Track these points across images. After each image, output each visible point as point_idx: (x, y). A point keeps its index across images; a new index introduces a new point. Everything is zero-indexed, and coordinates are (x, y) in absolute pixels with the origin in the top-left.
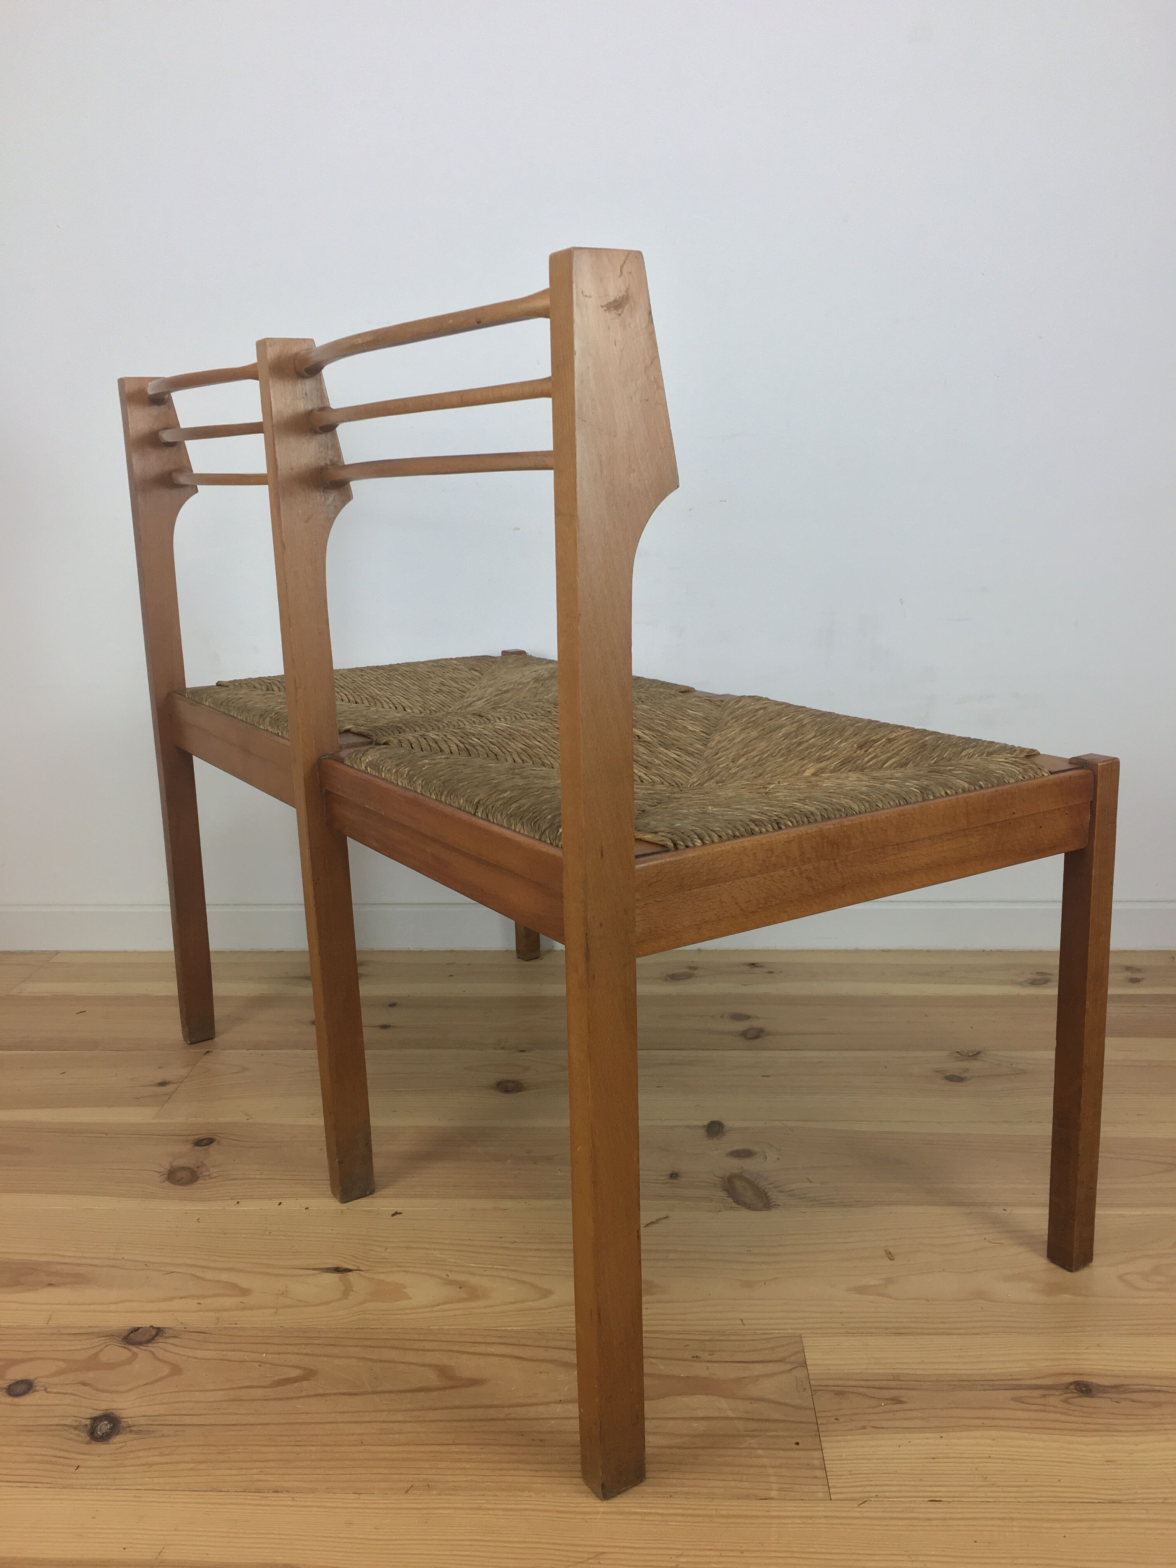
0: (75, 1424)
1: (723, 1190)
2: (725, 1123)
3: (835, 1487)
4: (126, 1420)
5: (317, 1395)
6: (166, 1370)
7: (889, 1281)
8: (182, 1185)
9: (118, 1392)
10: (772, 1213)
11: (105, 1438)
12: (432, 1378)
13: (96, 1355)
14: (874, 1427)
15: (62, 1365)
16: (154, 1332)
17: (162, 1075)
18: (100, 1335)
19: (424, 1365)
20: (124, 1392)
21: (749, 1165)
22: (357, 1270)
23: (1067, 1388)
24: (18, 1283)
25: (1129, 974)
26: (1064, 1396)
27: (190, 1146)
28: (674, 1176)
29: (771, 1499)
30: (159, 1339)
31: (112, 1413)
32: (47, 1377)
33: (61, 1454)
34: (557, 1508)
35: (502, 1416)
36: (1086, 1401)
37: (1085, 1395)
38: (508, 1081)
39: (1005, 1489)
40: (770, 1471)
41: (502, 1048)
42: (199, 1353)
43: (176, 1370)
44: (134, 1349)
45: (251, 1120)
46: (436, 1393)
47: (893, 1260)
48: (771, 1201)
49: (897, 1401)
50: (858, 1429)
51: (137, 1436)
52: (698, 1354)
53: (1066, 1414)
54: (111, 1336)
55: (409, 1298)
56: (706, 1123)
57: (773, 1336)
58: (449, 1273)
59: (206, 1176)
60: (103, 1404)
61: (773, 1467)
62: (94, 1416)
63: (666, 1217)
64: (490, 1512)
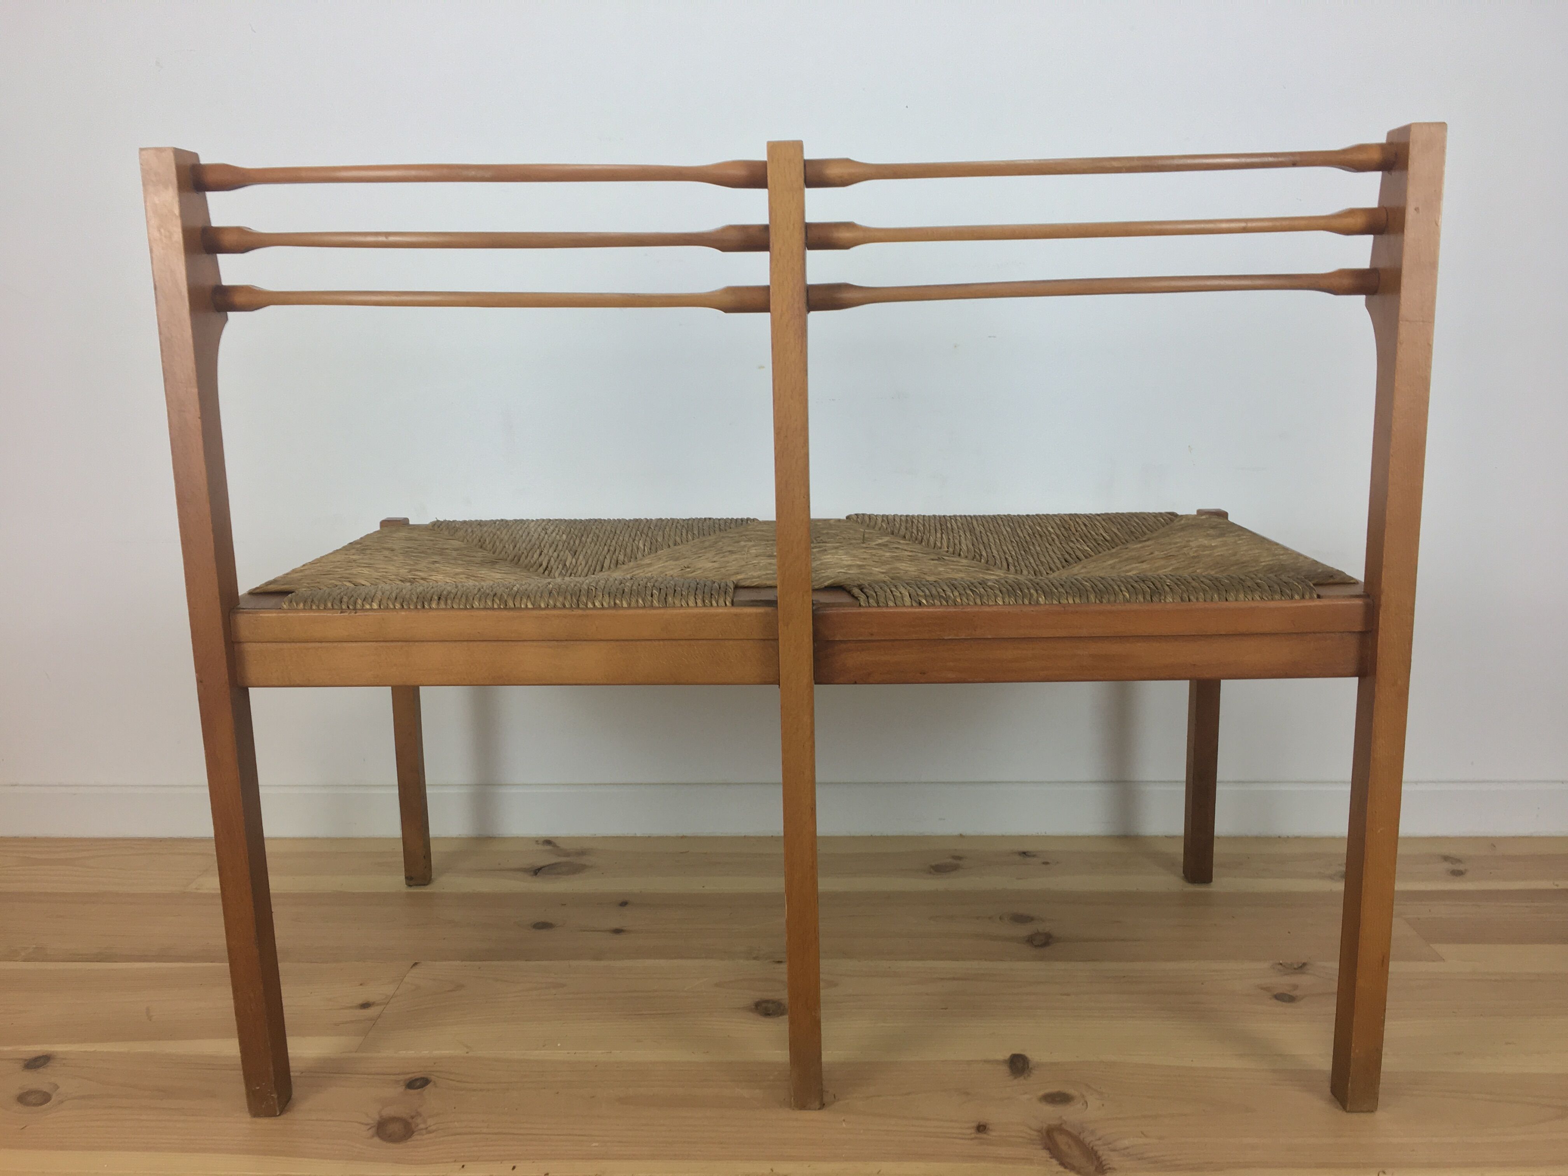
1: (1045, 1149)
2: (1029, 1056)
8: (395, 1141)
17: (365, 995)
21: (1070, 1114)
25: (1448, 866)
27: (401, 1089)
28: (981, 1128)
38: (767, 1001)
41: (755, 958)
45: (470, 1054)
48: (1105, 1163)
56: (1007, 1055)
59: (422, 1129)
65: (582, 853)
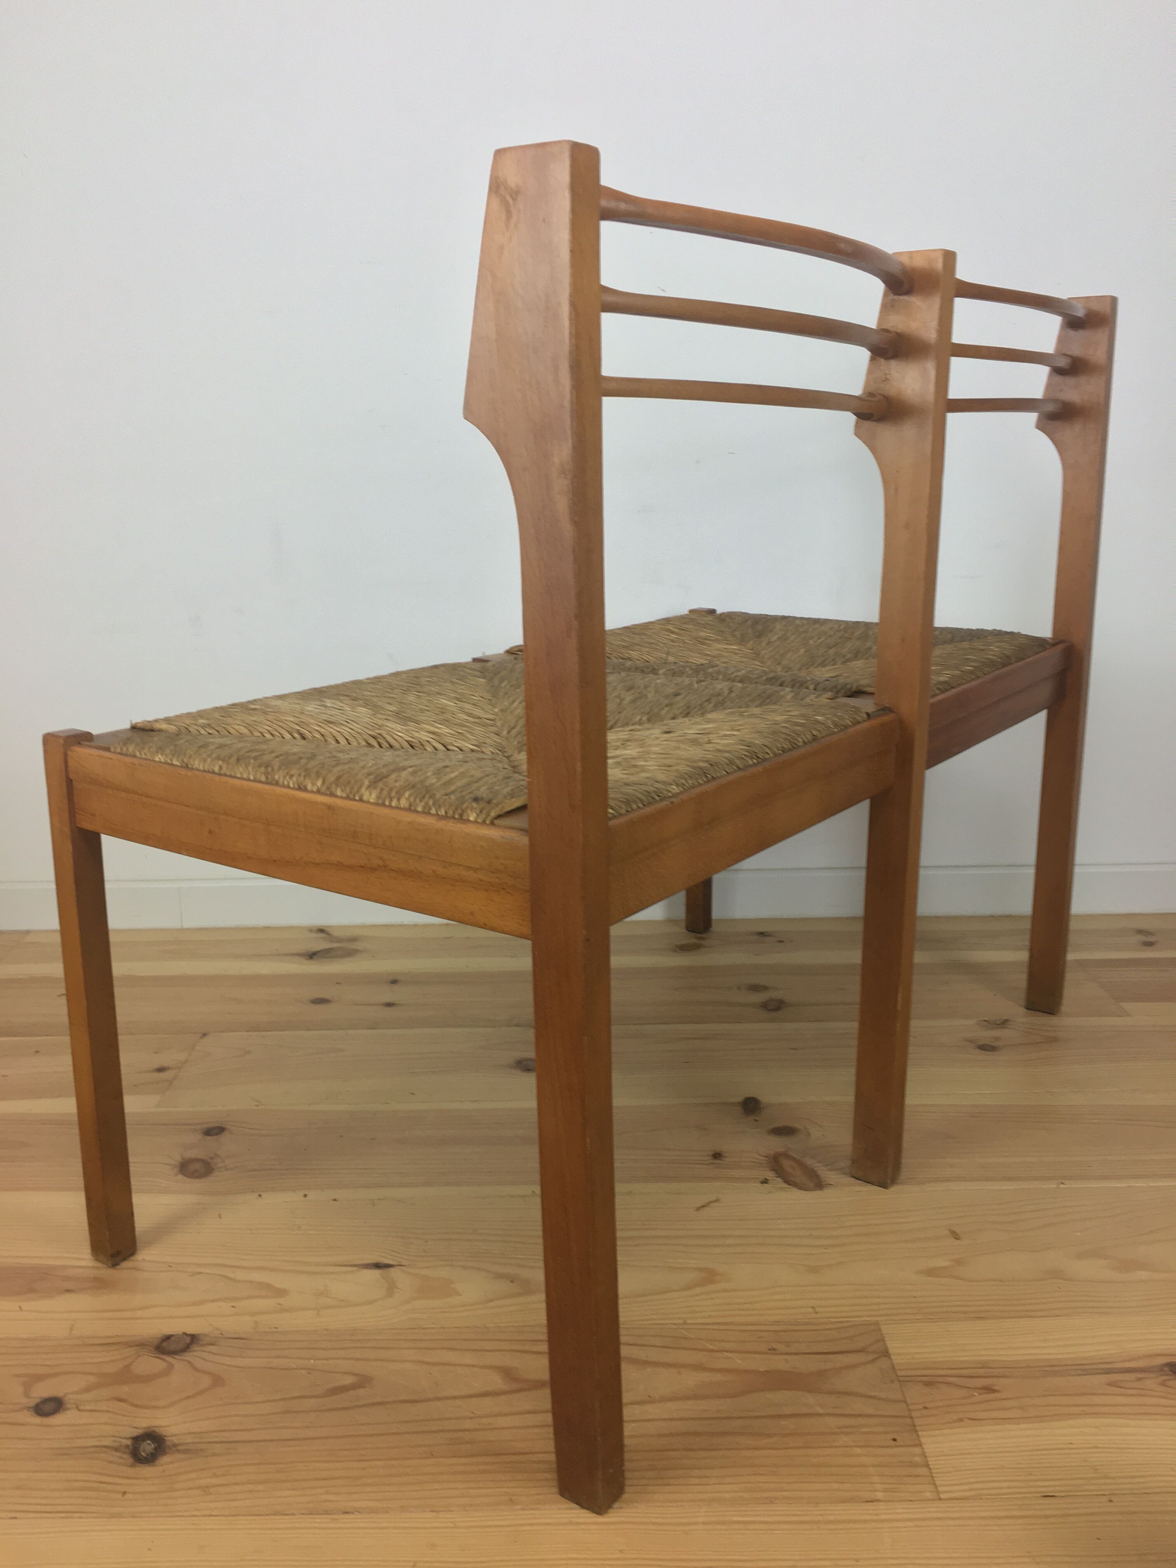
0: (115, 1445)
1: (773, 1170)
2: (760, 1098)
3: (941, 1485)
4: (171, 1438)
5: (373, 1404)
6: (206, 1381)
7: (959, 1262)
8: (197, 1177)
9: (155, 1407)
10: (827, 1192)
11: (150, 1459)
12: (497, 1382)
13: (127, 1368)
14: (971, 1419)
15: (92, 1379)
16: (188, 1340)
17: (162, 1060)
18: (128, 1345)
19: (486, 1367)
20: (163, 1407)
21: (792, 1143)
22: (400, 1265)
23: (1162, 1370)
24: (32, 1290)
25: (1141, 938)
26: (1161, 1379)
27: (199, 1136)
28: (717, 1156)
29: (878, 1501)
30: (195, 1347)
31: (154, 1431)
32: (77, 1393)
33: (107, 1479)
38: (528, 1060)
40: (871, 1469)
42: (241, 1362)
43: (218, 1381)
44: (169, 1359)
45: (260, 1107)
46: (502, 1397)
47: (958, 1239)
48: (823, 1180)
49: (989, 1389)
50: (955, 1422)
51: (184, 1456)
52: (775, 1346)
53: (1164, 1398)
54: (141, 1345)
55: (459, 1294)
56: (740, 1099)
57: (850, 1324)
58: (498, 1266)
59: (221, 1168)
60: (144, 1421)
61: (874, 1466)
62: (135, 1435)
63: (717, 1201)
64: (583, 1527)
65: (354, 939)
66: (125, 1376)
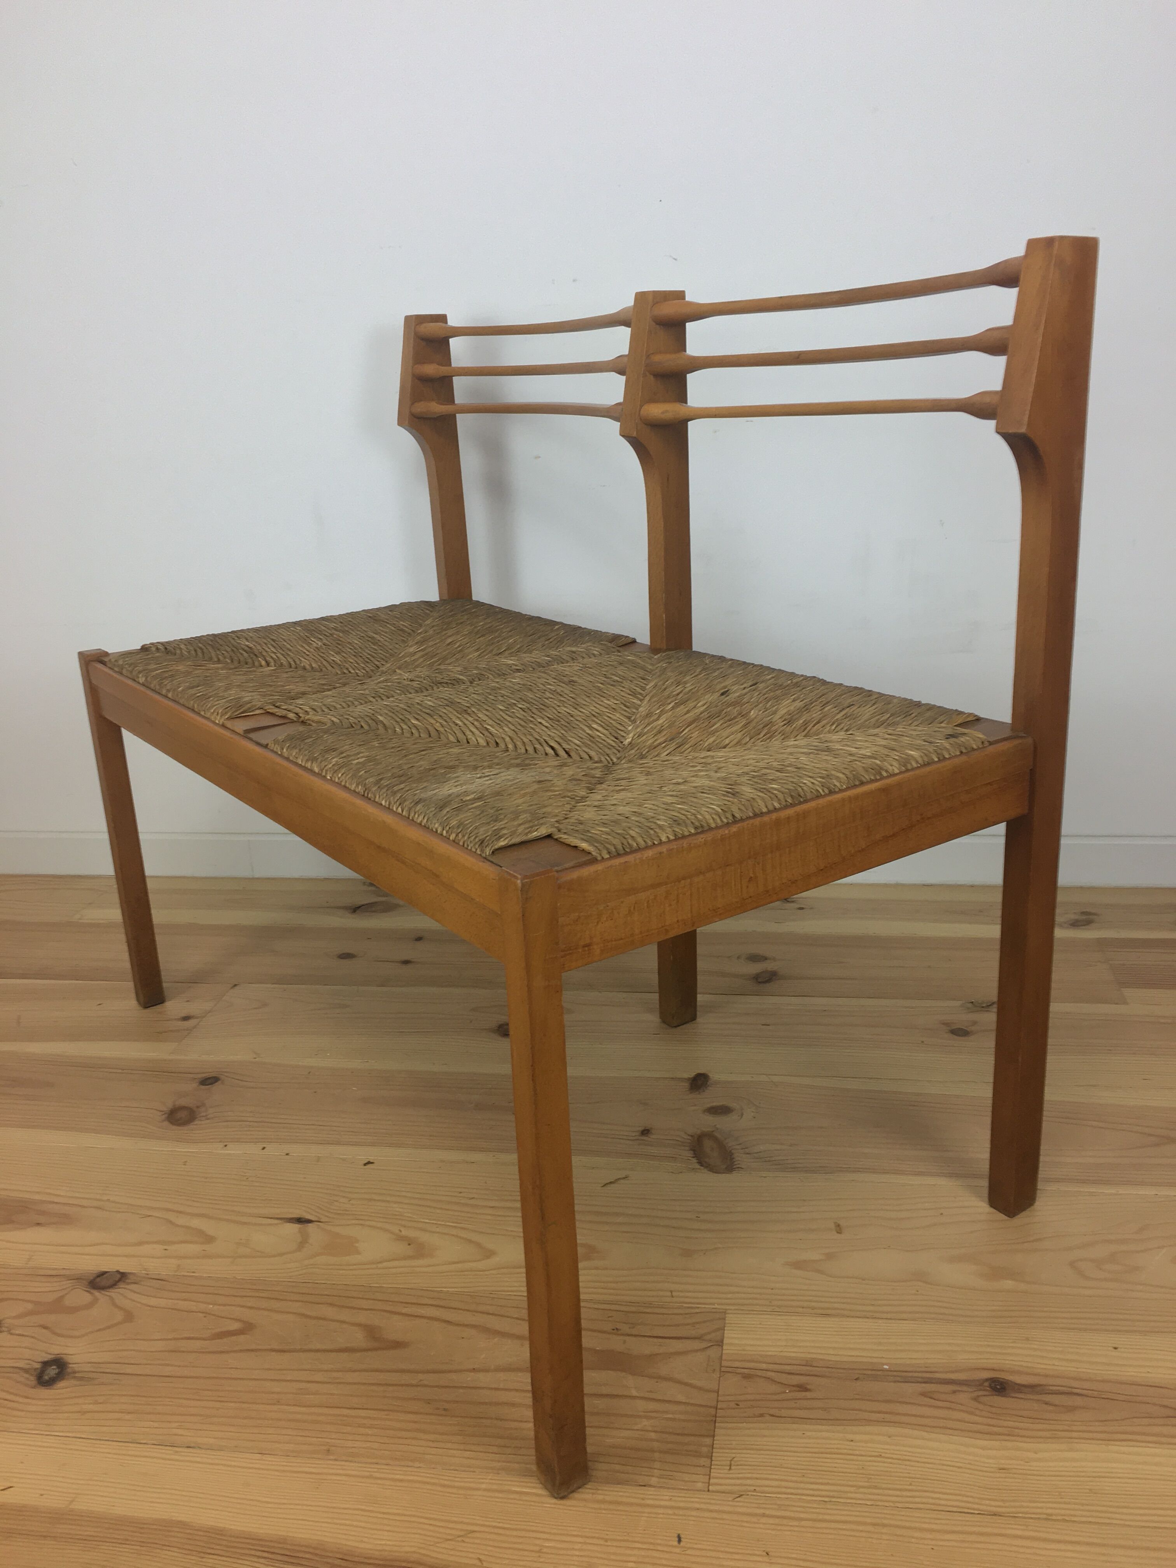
0: (27, 1367)
1: (691, 1150)
2: (711, 1075)
3: (716, 1477)
4: (74, 1365)
5: (248, 1350)
6: (119, 1316)
7: (830, 1257)
8: (179, 1125)
9: (71, 1337)
10: (734, 1176)
11: (50, 1383)
12: (358, 1338)
13: (62, 1298)
14: (772, 1415)
15: (30, 1306)
16: (119, 1276)
17: (188, 1009)
18: (69, 1278)
19: (356, 1325)
20: (79, 1337)
21: (722, 1123)
22: (318, 1222)
23: (981, 1385)
24: (12, 1222)
26: (976, 1394)
27: (195, 1085)
28: (645, 1132)
29: (650, 1486)
30: (121, 1285)
31: (62, 1358)
32: (14, 1317)
33: (9, 1397)
34: (442, 1482)
35: (414, 1382)
36: (998, 1400)
37: (997, 1393)
39: (886, 1492)
42: (153, 1301)
43: (129, 1317)
44: (96, 1293)
45: (257, 1060)
46: (358, 1354)
47: (839, 1233)
48: (736, 1163)
49: (803, 1388)
50: (755, 1417)
51: (78, 1383)
52: (618, 1327)
53: (972, 1413)
54: (78, 1279)
55: (359, 1253)
56: (692, 1075)
57: (697, 1311)
58: (402, 1229)
59: (203, 1116)
60: (56, 1348)
61: (660, 1452)
62: (46, 1360)
63: (626, 1178)
64: (379, 1482)
66: (57, 1306)
